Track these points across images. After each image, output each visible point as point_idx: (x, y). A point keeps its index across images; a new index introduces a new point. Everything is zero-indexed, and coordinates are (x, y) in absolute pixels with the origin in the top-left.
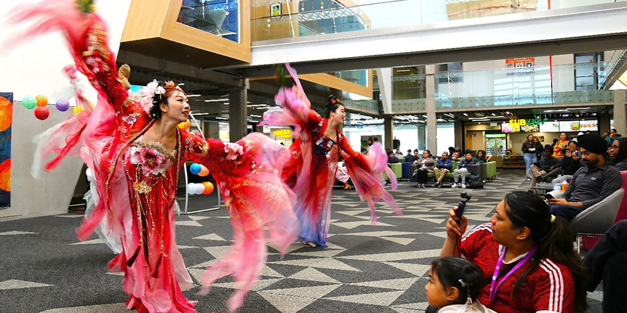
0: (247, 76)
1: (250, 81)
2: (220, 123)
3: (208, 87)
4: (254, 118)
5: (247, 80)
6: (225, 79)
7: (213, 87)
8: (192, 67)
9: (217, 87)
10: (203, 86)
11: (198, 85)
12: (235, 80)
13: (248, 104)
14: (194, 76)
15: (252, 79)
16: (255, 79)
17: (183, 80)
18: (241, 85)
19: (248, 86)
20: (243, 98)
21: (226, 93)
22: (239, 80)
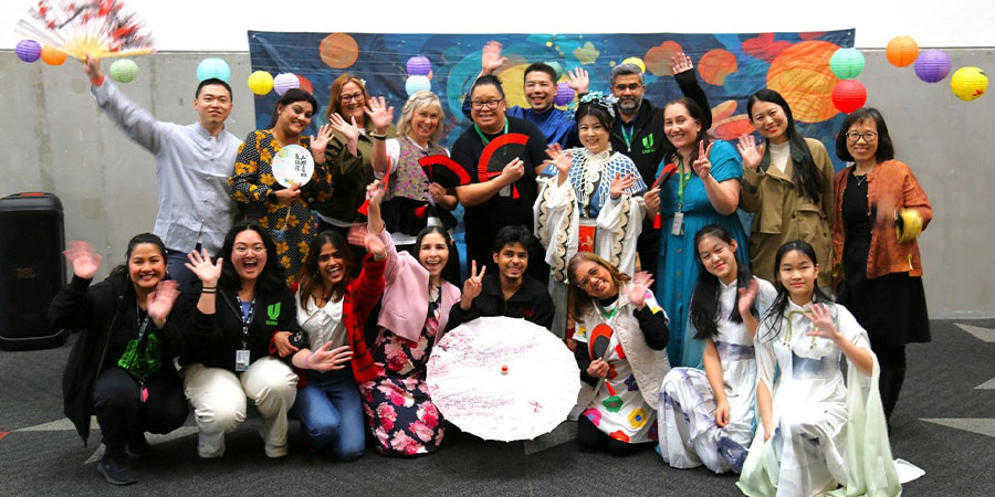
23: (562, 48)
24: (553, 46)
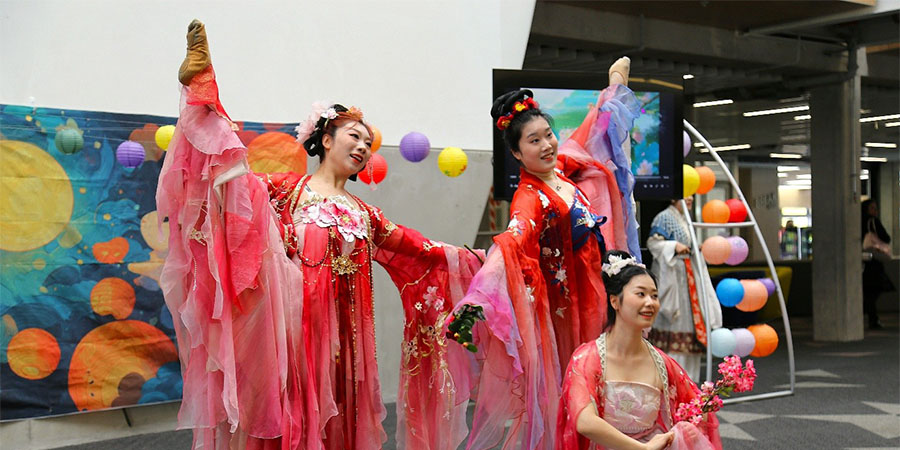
0: (861, 42)
1: (869, 55)
2: (780, 168)
3: (755, 79)
4: (873, 152)
5: (862, 53)
6: (800, 55)
7: (768, 79)
8: (713, 31)
9: (779, 79)
10: (740, 78)
11: (728, 74)
12: (828, 54)
13: (863, 116)
14: (717, 52)
15: (876, 49)
16: (885, 47)
17: (691, 65)
18: (843, 68)
19: (863, 70)
20: (851, 103)
21: (801, 91)
22: (838, 53)
23: (43, 124)
24: (34, 121)
